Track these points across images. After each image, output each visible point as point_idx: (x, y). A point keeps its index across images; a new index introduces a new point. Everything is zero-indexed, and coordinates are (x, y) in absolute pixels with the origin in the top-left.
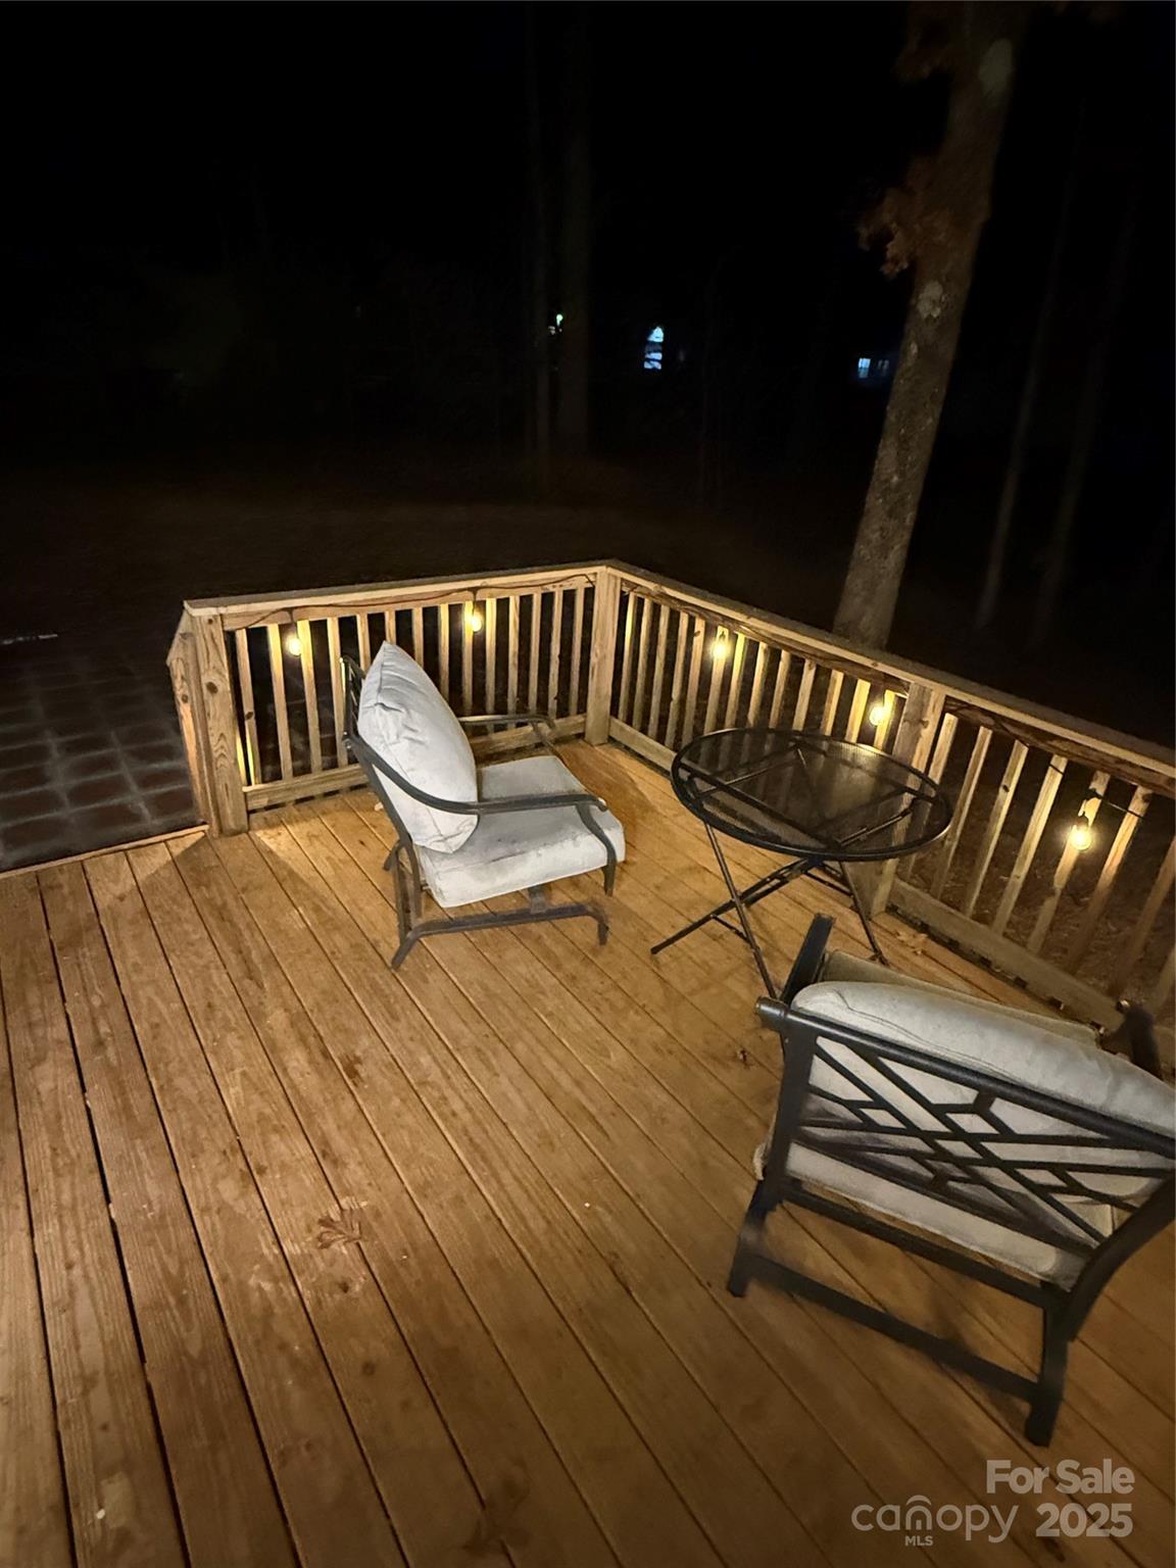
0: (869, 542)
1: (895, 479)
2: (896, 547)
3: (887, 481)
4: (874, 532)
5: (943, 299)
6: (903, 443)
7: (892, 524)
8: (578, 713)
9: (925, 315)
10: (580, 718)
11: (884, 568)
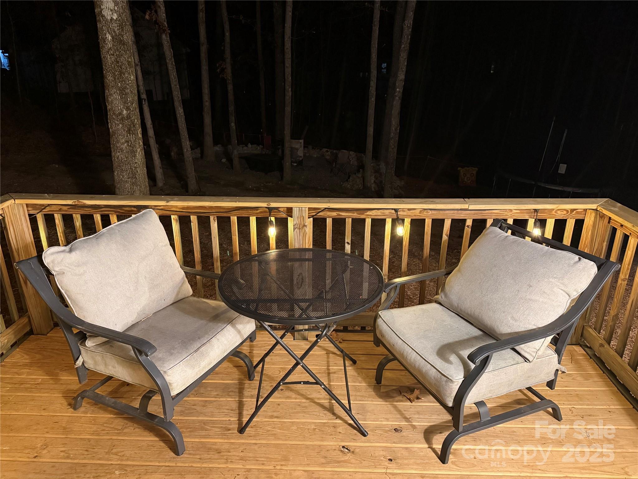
0: (122, 150)
1: (125, 112)
2: (139, 150)
3: (120, 114)
4: (123, 144)
5: (116, 8)
6: (122, 91)
7: (132, 138)
8: (20, 317)
9: (109, 18)
10: (25, 320)
11: (136, 163)
